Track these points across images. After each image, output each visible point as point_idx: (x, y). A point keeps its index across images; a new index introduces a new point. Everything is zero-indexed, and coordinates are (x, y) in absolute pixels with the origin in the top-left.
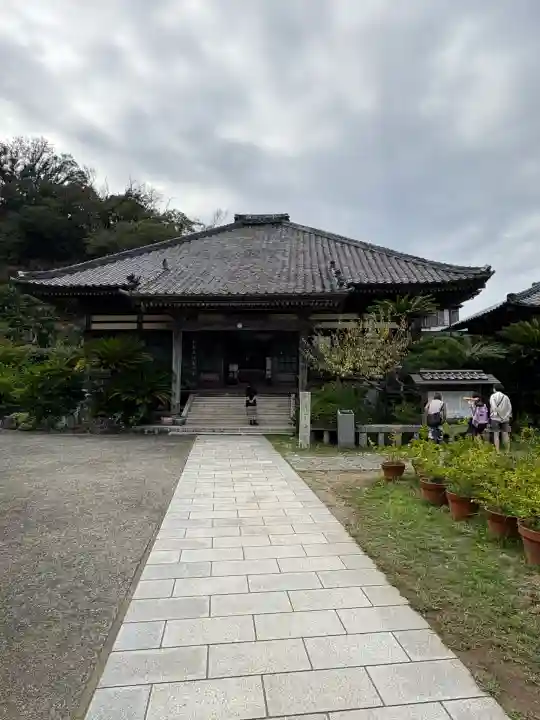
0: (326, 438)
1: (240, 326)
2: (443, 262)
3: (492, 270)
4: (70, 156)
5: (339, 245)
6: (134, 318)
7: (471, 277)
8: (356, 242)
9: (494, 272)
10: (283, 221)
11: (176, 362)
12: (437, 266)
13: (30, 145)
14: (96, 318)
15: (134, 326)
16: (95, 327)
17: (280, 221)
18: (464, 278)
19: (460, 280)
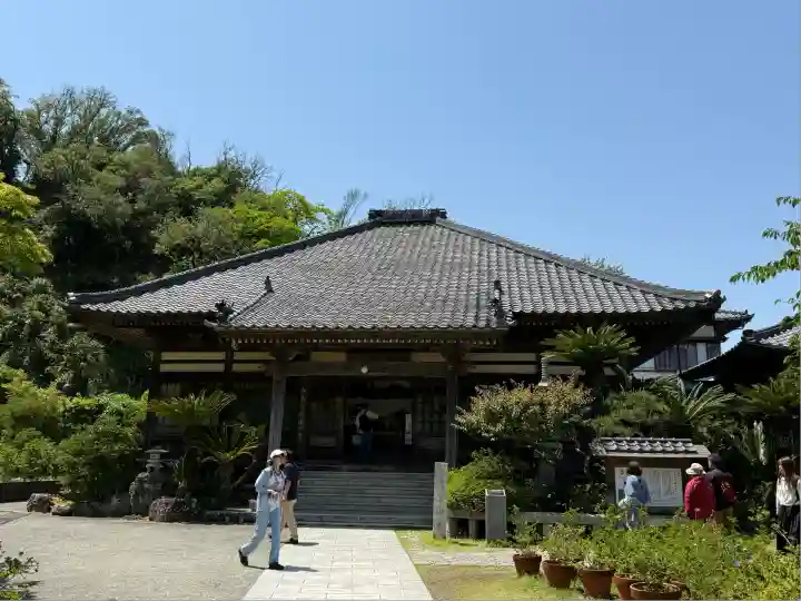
0: (472, 527)
1: (364, 370)
2: (655, 283)
3: (722, 296)
4: (138, 111)
5: (512, 254)
6: (220, 356)
7: (693, 305)
8: (537, 251)
9: (725, 299)
10: (438, 218)
11: (276, 423)
12: (646, 289)
13: (84, 97)
14: (166, 356)
15: (220, 368)
16: (164, 368)
17: (432, 218)
18: (682, 306)
19: (677, 310)
